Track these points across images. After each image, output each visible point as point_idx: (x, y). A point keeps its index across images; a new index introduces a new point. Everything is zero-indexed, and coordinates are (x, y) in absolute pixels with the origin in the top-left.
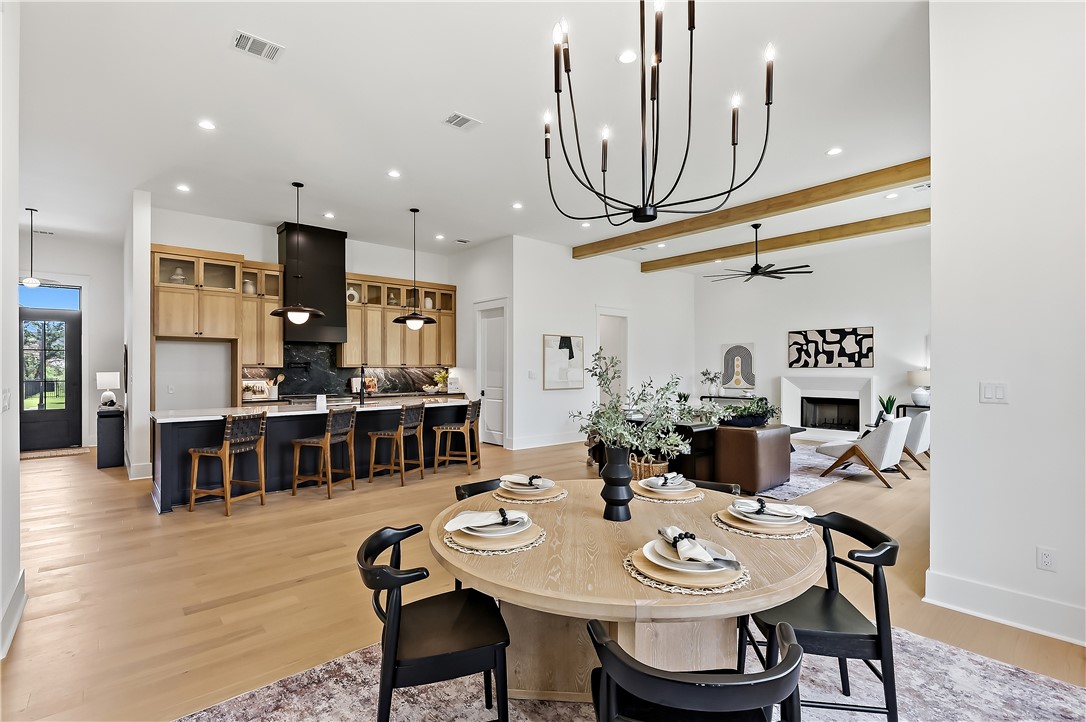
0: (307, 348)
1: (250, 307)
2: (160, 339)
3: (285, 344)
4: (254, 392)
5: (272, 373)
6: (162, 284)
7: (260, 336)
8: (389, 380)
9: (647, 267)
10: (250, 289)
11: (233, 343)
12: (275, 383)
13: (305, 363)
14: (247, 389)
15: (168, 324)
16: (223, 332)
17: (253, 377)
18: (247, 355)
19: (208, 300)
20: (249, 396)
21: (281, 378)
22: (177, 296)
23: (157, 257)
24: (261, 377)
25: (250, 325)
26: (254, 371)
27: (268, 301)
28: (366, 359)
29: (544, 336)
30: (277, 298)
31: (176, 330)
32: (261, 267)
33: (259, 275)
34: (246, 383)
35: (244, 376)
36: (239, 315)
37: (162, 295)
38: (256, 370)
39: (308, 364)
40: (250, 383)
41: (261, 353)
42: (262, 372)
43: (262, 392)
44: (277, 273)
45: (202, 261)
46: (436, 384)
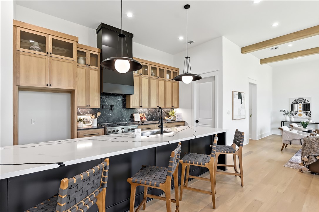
0: (112, 97)
1: (82, 72)
2: (20, 89)
3: (101, 95)
4: (84, 123)
5: (94, 111)
6: (22, 49)
7: (88, 89)
8: (150, 114)
9: (262, 61)
10: (82, 61)
11: (71, 92)
12: (96, 117)
13: (111, 106)
14: (80, 121)
15: (27, 77)
16: (65, 86)
17: (84, 114)
18: (80, 101)
19: (55, 63)
20: (81, 125)
21: (99, 114)
22: (34, 59)
23: (19, 30)
24: (88, 114)
25: (82, 82)
26: (84, 110)
27: (92, 69)
28: (141, 103)
29: (233, 92)
30: (97, 68)
31: (34, 83)
32: (88, 48)
33: (87, 53)
34: (79, 117)
35: (79, 113)
36: (75, 76)
37: (22, 57)
38: (85, 109)
39: (112, 106)
40: (82, 117)
41: (88, 99)
42: (88, 110)
43: (88, 122)
44: (97, 54)
45: (51, 38)
46: (170, 116)
